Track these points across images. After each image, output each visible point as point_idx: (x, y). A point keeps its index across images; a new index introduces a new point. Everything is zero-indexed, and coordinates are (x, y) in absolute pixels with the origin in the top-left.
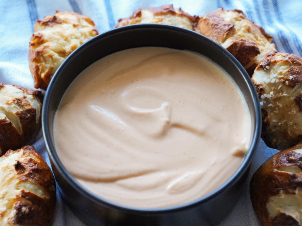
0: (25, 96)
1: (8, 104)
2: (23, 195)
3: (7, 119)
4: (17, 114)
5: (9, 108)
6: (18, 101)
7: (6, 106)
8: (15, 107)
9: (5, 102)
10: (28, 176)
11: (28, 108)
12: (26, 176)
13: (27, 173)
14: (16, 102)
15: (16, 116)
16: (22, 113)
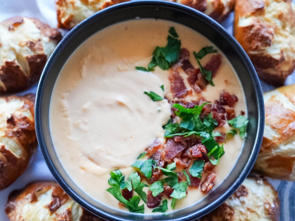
0: (41, 38)
1: (20, 45)
2: (2, 150)
3: (16, 62)
4: (27, 58)
5: (20, 50)
6: (31, 45)
7: (17, 48)
8: (27, 50)
9: (19, 42)
10: (15, 133)
11: (39, 52)
12: (13, 132)
13: (15, 130)
14: (29, 45)
15: (26, 60)
16: (32, 57)
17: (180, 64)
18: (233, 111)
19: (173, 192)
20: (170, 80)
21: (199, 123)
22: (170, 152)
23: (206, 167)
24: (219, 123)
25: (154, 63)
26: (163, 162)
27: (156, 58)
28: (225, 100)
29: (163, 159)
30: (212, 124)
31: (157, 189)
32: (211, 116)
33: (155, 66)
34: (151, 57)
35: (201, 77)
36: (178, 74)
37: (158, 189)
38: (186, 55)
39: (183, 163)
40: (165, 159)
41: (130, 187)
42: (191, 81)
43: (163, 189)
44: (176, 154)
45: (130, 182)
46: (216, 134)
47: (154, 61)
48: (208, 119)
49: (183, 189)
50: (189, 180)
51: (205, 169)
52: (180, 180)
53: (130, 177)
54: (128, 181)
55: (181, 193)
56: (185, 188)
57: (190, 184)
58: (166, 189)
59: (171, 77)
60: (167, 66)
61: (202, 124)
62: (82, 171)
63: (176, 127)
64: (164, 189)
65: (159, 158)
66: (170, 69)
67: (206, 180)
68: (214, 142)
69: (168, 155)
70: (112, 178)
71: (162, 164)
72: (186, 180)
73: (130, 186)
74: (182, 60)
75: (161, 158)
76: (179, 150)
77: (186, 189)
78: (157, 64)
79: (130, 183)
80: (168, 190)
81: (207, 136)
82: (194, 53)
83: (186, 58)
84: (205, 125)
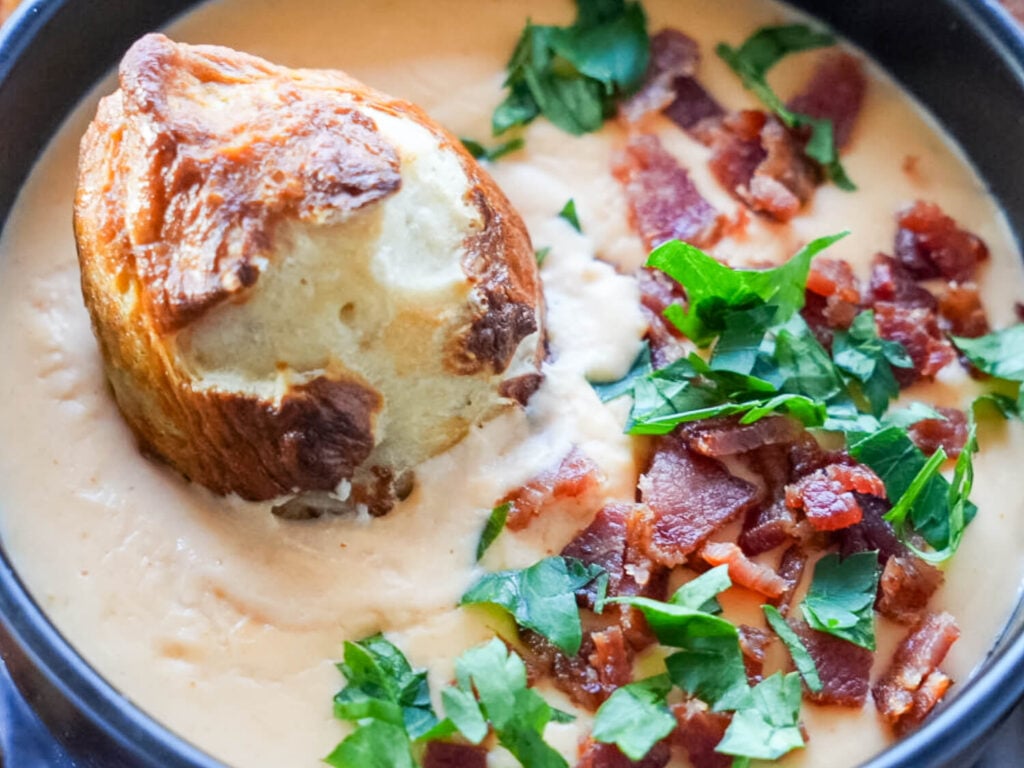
17: (659, 95)
18: (975, 303)
19: (728, 731)
20: (620, 174)
21: (815, 360)
22: (675, 512)
23: (892, 580)
24: (920, 358)
25: (522, 104)
26: (646, 564)
27: (531, 78)
28: (922, 250)
29: (642, 551)
30: (883, 363)
31: (637, 720)
32: (867, 324)
33: (527, 121)
34: (503, 76)
35: (778, 138)
36: (657, 141)
37: (645, 723)
38: (680, 58)
39: (762, 570)
40: (653, 547)
41: (474, 719)
42: (732, 168)
43: (668, 716)
44: (709, 522)
45: (470, 695)
46: (910, 411)
47: (519, 91)
48: (855, 342)
49: (783, 715)
50: (806, 664)
51: (888, 590)
52: (754, 669)
53: (464, 663)
54: (453, 692)
55: (772, 733)
56: (790, 711)
57: (814, 682)
58: (689, 716)
59: (621, 159)
60: (592, 110)
61: (829, 366)
62: (179, 667)
63: (686, 379)
64: (678, 715)
65: (620, 548)
66: (610, 127)
67: (900, 659)
68: (911, 454)
69: (666, 529)
70: (352, 683)
71: (641, 575)
72: (792, 666)
73: (470, 713)
74: (665, 78)
75: (626, 544)
76: (723, 505)
77: (795, 716)
78: (538, 111)
79: (467, 699)
80: (695, 721)
81: (869, 425)
82: (722, 50)
83: (687, 69)
84: (844, 371)
